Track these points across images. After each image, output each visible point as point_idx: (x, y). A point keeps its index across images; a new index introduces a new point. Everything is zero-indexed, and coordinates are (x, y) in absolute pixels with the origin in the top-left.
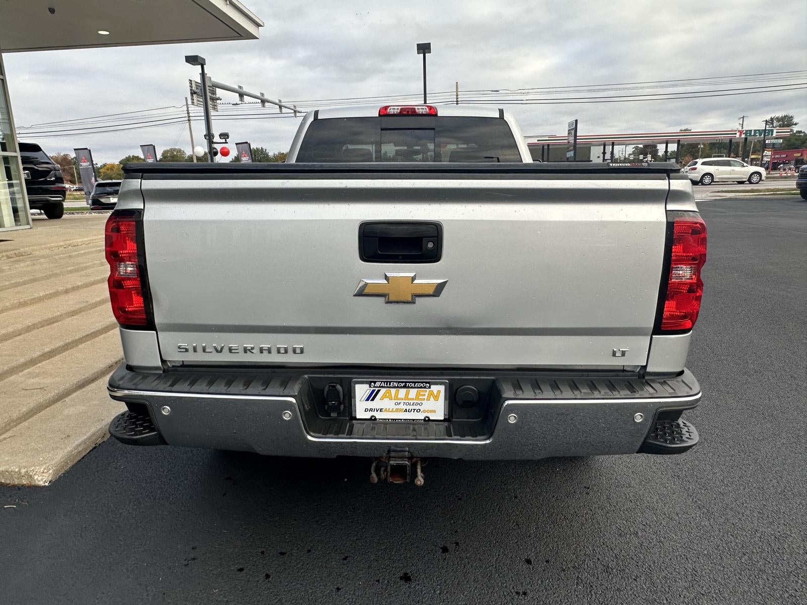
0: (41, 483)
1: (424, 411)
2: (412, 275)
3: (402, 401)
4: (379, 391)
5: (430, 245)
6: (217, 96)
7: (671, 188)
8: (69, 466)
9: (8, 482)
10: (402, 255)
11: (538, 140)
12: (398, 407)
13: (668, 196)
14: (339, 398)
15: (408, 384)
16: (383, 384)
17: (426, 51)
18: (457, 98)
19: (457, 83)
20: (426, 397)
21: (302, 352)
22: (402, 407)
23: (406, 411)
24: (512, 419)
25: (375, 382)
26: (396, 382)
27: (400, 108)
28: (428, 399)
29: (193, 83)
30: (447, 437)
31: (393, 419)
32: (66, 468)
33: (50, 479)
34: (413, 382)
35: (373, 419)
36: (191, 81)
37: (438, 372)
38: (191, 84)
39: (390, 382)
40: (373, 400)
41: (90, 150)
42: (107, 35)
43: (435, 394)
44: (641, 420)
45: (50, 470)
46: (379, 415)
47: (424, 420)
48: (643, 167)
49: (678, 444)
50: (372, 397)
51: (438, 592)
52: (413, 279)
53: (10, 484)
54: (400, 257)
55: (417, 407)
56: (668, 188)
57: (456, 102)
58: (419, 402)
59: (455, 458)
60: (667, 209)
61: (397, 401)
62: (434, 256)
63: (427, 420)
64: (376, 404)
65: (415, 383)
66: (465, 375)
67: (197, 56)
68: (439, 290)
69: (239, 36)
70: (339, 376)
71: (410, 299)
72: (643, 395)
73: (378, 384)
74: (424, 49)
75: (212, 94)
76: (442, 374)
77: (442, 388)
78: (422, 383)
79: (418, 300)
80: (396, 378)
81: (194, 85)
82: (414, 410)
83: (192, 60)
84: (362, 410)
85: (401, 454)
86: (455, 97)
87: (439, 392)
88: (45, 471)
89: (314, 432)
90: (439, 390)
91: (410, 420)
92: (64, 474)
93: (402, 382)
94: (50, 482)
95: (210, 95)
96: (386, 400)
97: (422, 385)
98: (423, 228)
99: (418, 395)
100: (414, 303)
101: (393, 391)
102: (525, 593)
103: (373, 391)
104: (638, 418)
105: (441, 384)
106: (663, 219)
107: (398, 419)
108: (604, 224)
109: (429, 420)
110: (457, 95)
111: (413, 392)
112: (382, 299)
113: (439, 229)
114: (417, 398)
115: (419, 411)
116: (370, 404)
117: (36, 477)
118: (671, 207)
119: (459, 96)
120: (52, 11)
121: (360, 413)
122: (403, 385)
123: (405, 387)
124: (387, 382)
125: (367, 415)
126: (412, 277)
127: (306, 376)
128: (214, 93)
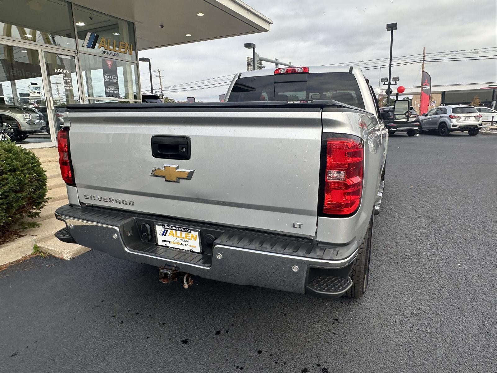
0: (66, 258)
1: (190, 246)
2: (176, 166)
3: (179, 238)
4: (167, 231)
5: (184, 149)
6: (263, 65)
7: (323, 118)
8: (82, 253)
9: (55, 255)
10: (170, 154)
11: (489, 86)
12: (177, 241)
13: (323, 123)
14: (147, 231)
15: (180, 229)
16: (168, 227)
17: (394, 28)
18: (424, 59)
19: (424, 48)
20: (190, 238)
21: (133, 205)
22: (179, 241)
23: (181, 244)
24: (219, 256)
25: (164, 225)
26: (174, 227)
27: (286, 69)
28: (191, 239)
29: (249, 59)
30: (202, 264)
31: (176, 248)
32: (80, 254)
33: (70, 257)
34: (182, 228)
35: (166, 246)
36: (248, 57)
37: (196, 224)
38: (248, 59)
39: (171, 226)
40: (165, 235)
41: (195, 98)
42: (190, 36)
43: (194, 237)
44: (297, 271)
45: (71, 253)
46: (169, 245)
47: (190, 251)
48: (308, 104)
49: (332, 292)
50: (165, 234)
51: (195, 353)
52: (177, 168)
53: (55, 256)
54: (170, 156)
55: (187, 243)
56: (321, 118)
57: (422, 61)
58: (187, 240)
59: (195, 275)
60: (324, 131)
61: (177, 238)
62: (186, 156)
63: (192, 251)
64: (167, 238)
65: (183, 228)
66: (209, 227)
67: (251, 43)
68: (190, 176)
69: (258, 30)
70: (149, 220)
71: (175, 180)
72: (298, 254)
73: (166, 227)
74: (392, 27)
75: (260, 64)
76: (197, 226)
77: (197, 233)
78: (187, 229)
79: (181, 180)
80: (175, 225)
81: (249, 60)
82: (185, 244)
83: (249, 46)
84: (161, 239)
85: (170, 267)
86: (423, 57)
87: (196, 235)
88: (68, 253)
89: (130, 247)
90: (195, 234)
91: (183, 250)
92: (78, 256)
93: (177, 227)
94: (70, 258)
95: (259, 65)
96: (171, 236)
97: (187, 230)
98: (179, 140)
99: (186, 236)
100: (178, 182)
101: (174, 231)
102: (242, 368)
103: (165, 230)
104: (295, 269)
105: (196, 231)
106: (319, 138)
107: (178, 249)
108: (280, 141)
109: (193, 252)
110: (424, 57)
111: (184, 234)
112: (164, 179)
113: (188, 141)
114: (186, 238)
115: (187, 245)
116: (164, 238)
117: (64, 255)
118: (326, 130)
119: (425, 57)
120: (162, 26)
121: (160, 243)
122: (177, 229)
123: (178, 230)
124: (170, 226)
125: (163, 244)
126: (176, 168)
127: (134, 218)
128: (261, 64)
